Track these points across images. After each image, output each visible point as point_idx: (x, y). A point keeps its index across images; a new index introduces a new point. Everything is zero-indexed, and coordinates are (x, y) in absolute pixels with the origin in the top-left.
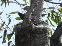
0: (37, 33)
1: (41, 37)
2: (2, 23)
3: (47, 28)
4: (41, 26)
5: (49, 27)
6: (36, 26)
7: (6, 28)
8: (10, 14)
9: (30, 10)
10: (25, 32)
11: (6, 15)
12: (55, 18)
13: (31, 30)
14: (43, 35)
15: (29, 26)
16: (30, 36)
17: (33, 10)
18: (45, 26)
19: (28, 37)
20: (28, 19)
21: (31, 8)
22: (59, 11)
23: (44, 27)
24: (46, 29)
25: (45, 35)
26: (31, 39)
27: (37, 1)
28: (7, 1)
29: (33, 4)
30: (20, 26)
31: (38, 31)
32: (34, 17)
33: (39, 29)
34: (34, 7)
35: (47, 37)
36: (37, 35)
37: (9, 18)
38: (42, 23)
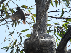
0: (44, 46)
1: (48, 49)
2: (14, 41)
3: (52, 40)
4: (47, 39)
5: (54, 40)
6: (43, 40)
7: (18, 45)
8: (21, 33)
9: (36, 26)
10: (34, 46)
11: (18, 33)
12: (61, 33)
13: (39, 44)
14: (50, 48)
15: (37, 40)
16: (38, 49)
17: (39, 26)
18: (51, 39)
19: (36, 50)
20: (35, 34)
21: (37, 24)
22: (64, 26)
23: (49, 40)
24: (52, 42)
25: (52, 47)
26: (39, 52)
27: (41, 18)
28: (17, 21)
29: (38, 20)
30: (29, 41)
31: (45, 44)
32: (40, 32)
33: (46, 42)
34: (39, 23)
35: (53, 48)
36: (44, 48)
37: (21, 35)
38: (48, 37)
